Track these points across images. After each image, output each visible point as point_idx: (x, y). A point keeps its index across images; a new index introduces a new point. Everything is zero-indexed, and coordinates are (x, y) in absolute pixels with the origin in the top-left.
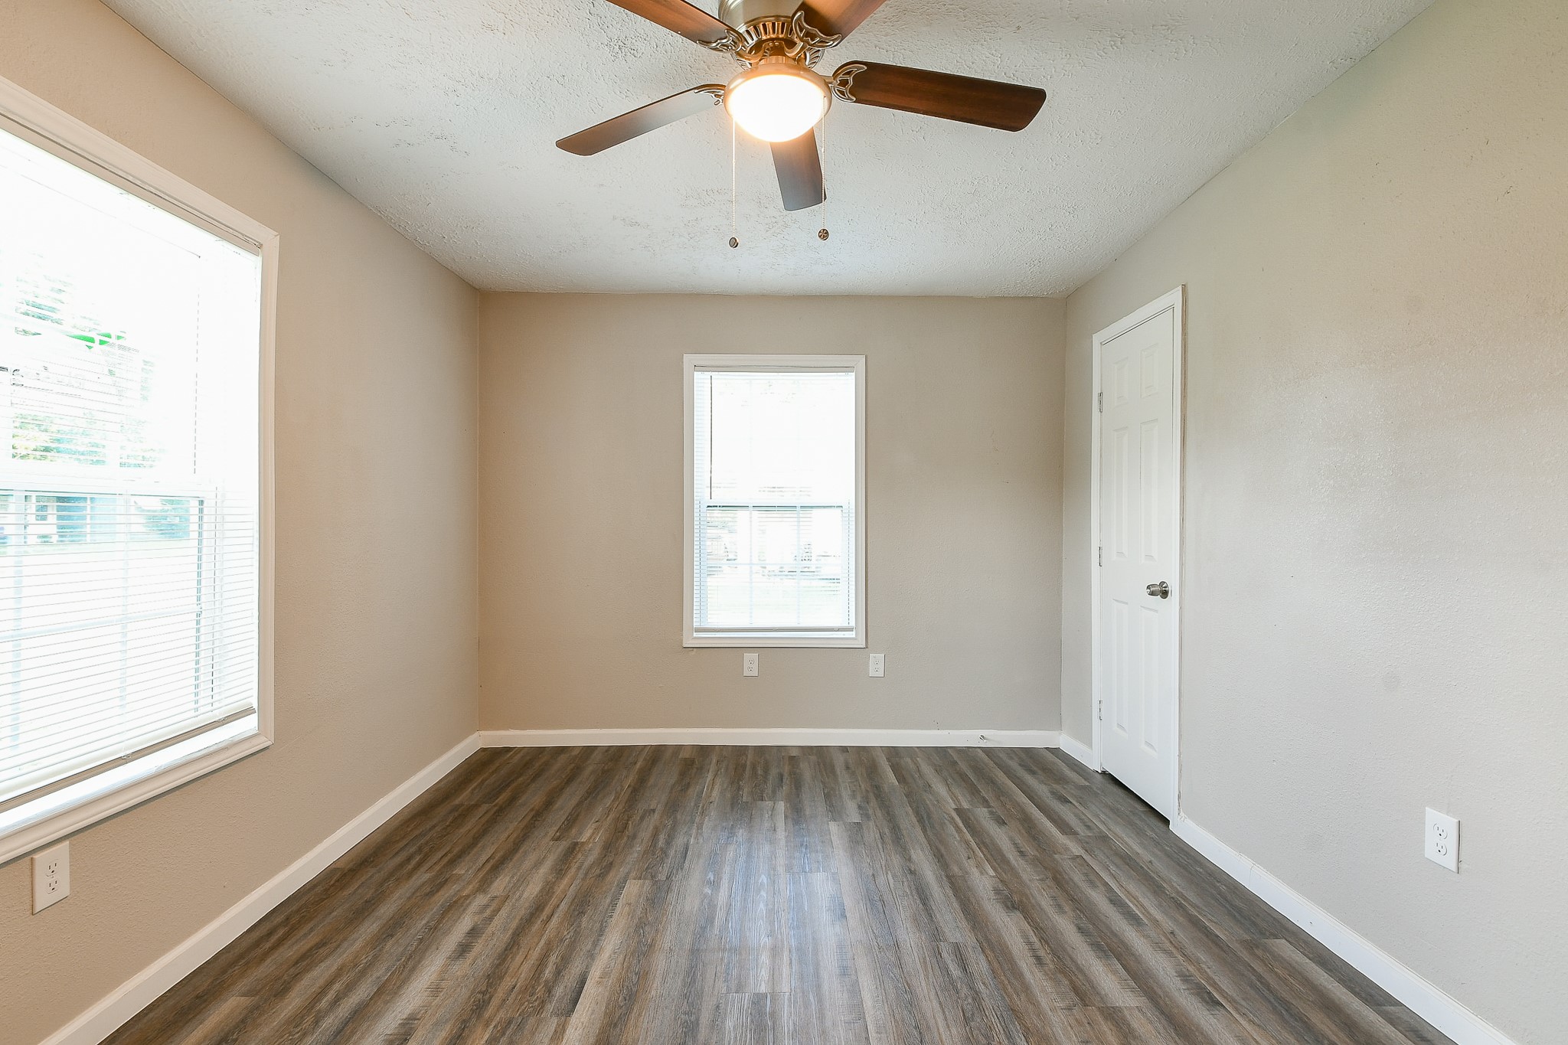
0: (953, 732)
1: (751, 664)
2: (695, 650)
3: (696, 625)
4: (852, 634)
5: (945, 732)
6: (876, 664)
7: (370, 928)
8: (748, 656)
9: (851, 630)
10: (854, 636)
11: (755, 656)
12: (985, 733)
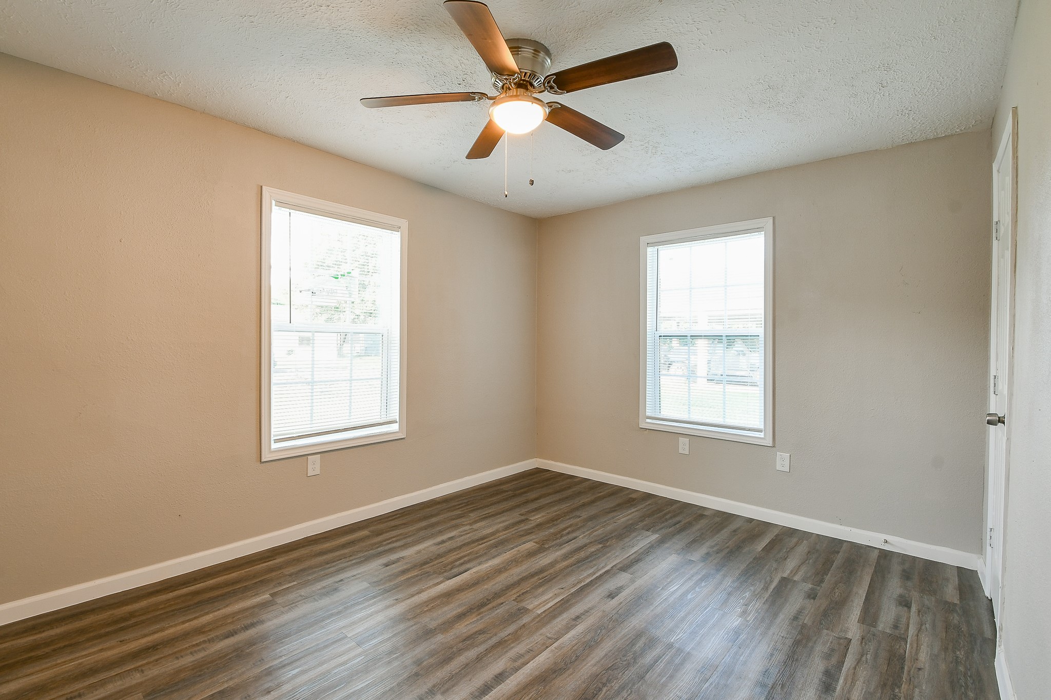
0: (854, 530)
1: (684, 446)
2: (647, 430)
3: (648, 414)
4: (762, 435)
5: (848, 529)
6: (782, 461)
7: (424, 524)
8: (682, 440)
9: (759, 431)
10: (763, 436)
11: (686, 440)
12: (889, 538)
